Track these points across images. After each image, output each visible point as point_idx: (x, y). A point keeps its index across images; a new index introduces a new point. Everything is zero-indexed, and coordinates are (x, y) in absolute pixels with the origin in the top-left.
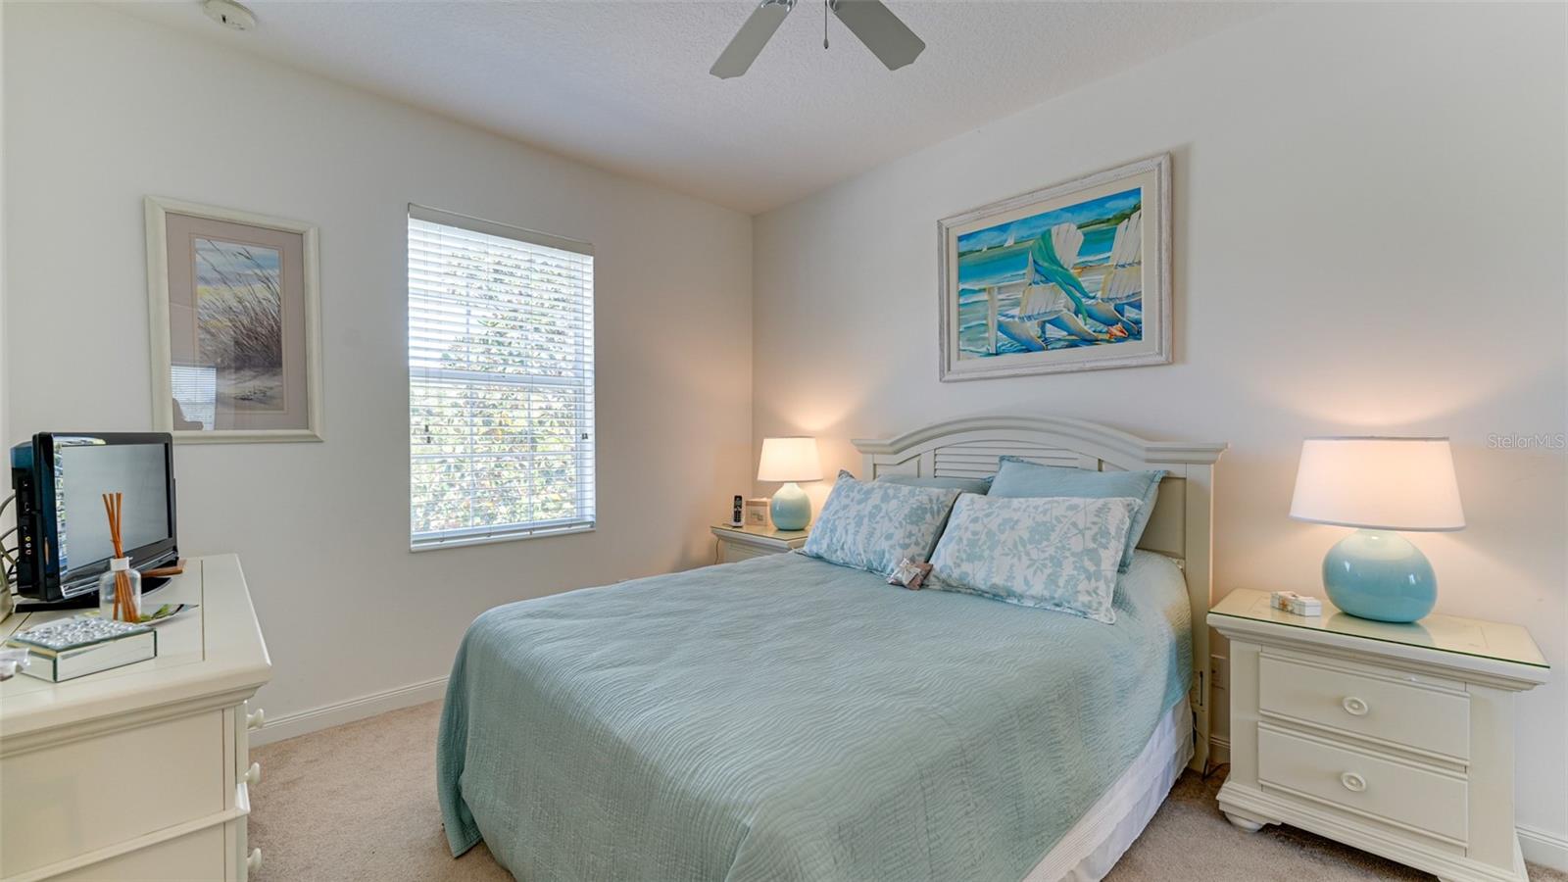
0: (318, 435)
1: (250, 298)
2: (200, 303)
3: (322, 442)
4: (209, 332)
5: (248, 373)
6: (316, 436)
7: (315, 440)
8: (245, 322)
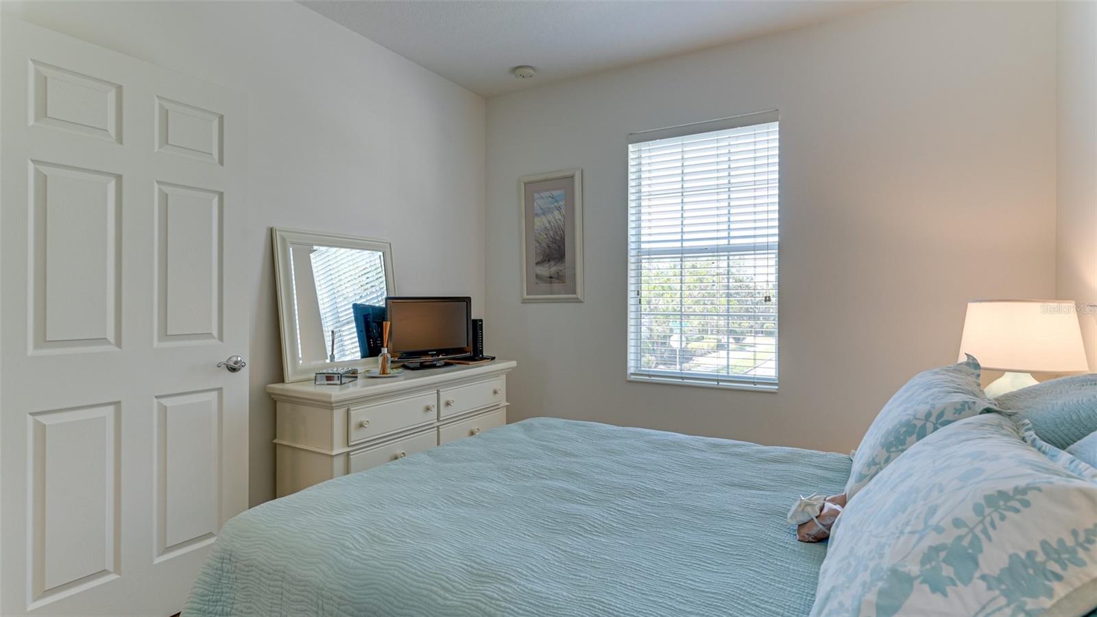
0: (579, 298)
1: (553, 220)
2: (536, 227)
3: (582, 302)
4: (538, 242)
5: (552, 263)
6: (578, 299)
7: (578, 301)
8: (552, 234)
